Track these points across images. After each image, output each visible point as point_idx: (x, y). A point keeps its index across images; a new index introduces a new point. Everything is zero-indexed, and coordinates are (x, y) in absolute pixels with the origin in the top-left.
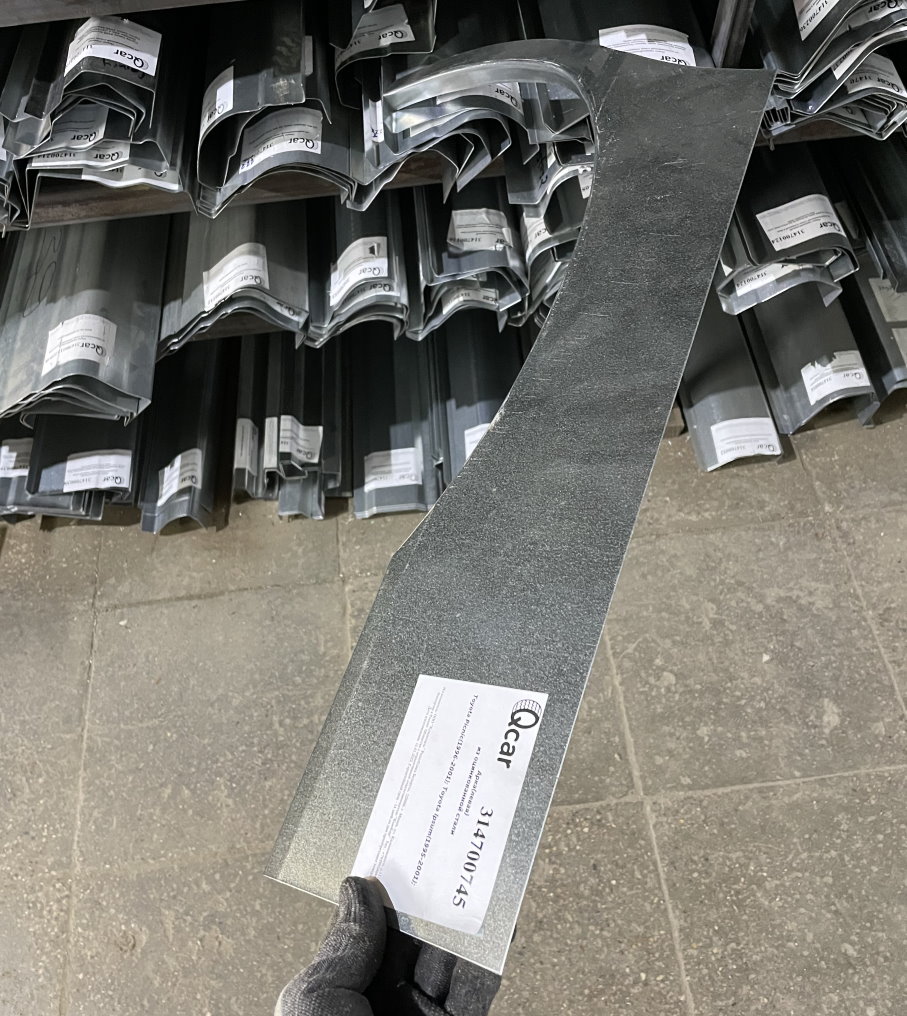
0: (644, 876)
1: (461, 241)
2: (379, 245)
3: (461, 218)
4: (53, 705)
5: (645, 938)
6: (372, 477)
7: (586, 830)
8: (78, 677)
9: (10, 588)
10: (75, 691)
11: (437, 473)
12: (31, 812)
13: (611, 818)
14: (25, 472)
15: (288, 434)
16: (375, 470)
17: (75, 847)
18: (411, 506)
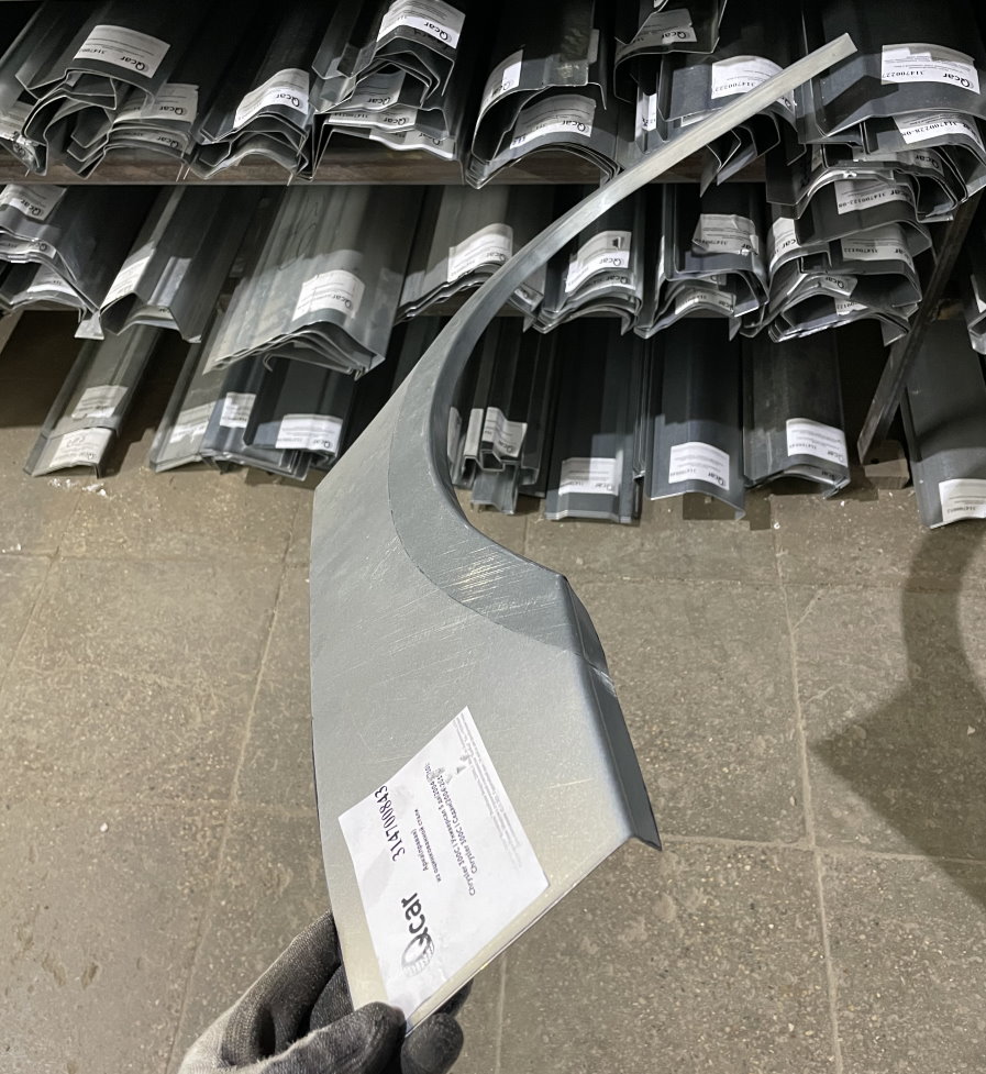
0: (806, 927)
1: (707, 242)
2: (623, 239)
3: (709, 221)
4: (234, 645)
5: (798, 989)
6: (568, 481)
7: (748, 868)
8: (260, 623)
10: (256, 636)
11: (635, 486)
12: (199, 741)
13: (776, 861)
15: (493, 425)
16: (572, 475)
17: (236, 780)
18: (605, 515)
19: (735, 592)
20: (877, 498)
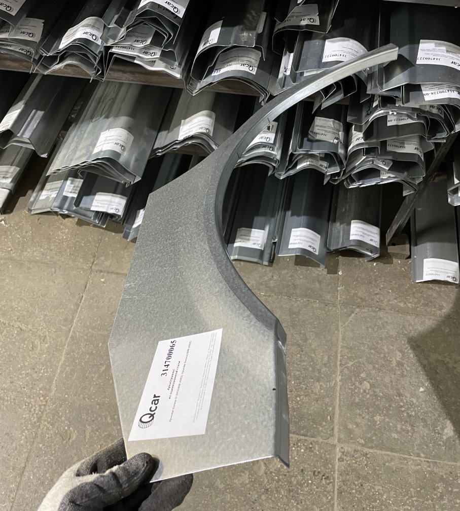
0: (327, 484)
1: (316, 134)
2: (273, 126)
3: (319, 121)
4: (61, 311)
6: (239, 240)
7: (302, 450)
8: (75, 301)
9: (56, 249)
10: (72, 307)
11: (272, 246)
12: (38, 360)
13: (317, 448)
14: (75, 196)
16: (242, 237)
17: (54, 382)
18: (256, 260)
19: (315, 306)
20: (392, 263)
